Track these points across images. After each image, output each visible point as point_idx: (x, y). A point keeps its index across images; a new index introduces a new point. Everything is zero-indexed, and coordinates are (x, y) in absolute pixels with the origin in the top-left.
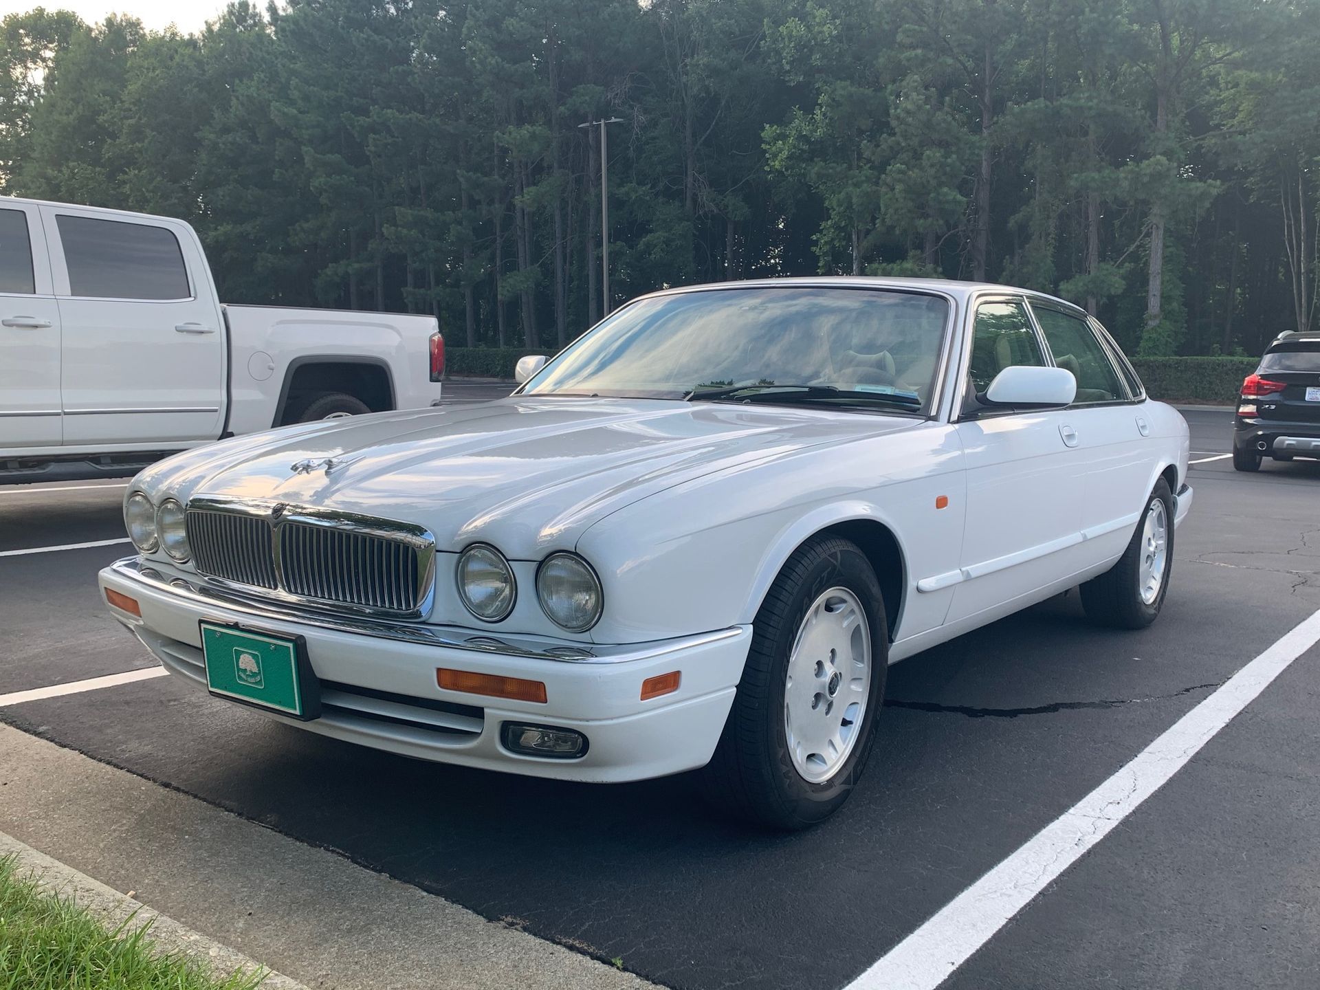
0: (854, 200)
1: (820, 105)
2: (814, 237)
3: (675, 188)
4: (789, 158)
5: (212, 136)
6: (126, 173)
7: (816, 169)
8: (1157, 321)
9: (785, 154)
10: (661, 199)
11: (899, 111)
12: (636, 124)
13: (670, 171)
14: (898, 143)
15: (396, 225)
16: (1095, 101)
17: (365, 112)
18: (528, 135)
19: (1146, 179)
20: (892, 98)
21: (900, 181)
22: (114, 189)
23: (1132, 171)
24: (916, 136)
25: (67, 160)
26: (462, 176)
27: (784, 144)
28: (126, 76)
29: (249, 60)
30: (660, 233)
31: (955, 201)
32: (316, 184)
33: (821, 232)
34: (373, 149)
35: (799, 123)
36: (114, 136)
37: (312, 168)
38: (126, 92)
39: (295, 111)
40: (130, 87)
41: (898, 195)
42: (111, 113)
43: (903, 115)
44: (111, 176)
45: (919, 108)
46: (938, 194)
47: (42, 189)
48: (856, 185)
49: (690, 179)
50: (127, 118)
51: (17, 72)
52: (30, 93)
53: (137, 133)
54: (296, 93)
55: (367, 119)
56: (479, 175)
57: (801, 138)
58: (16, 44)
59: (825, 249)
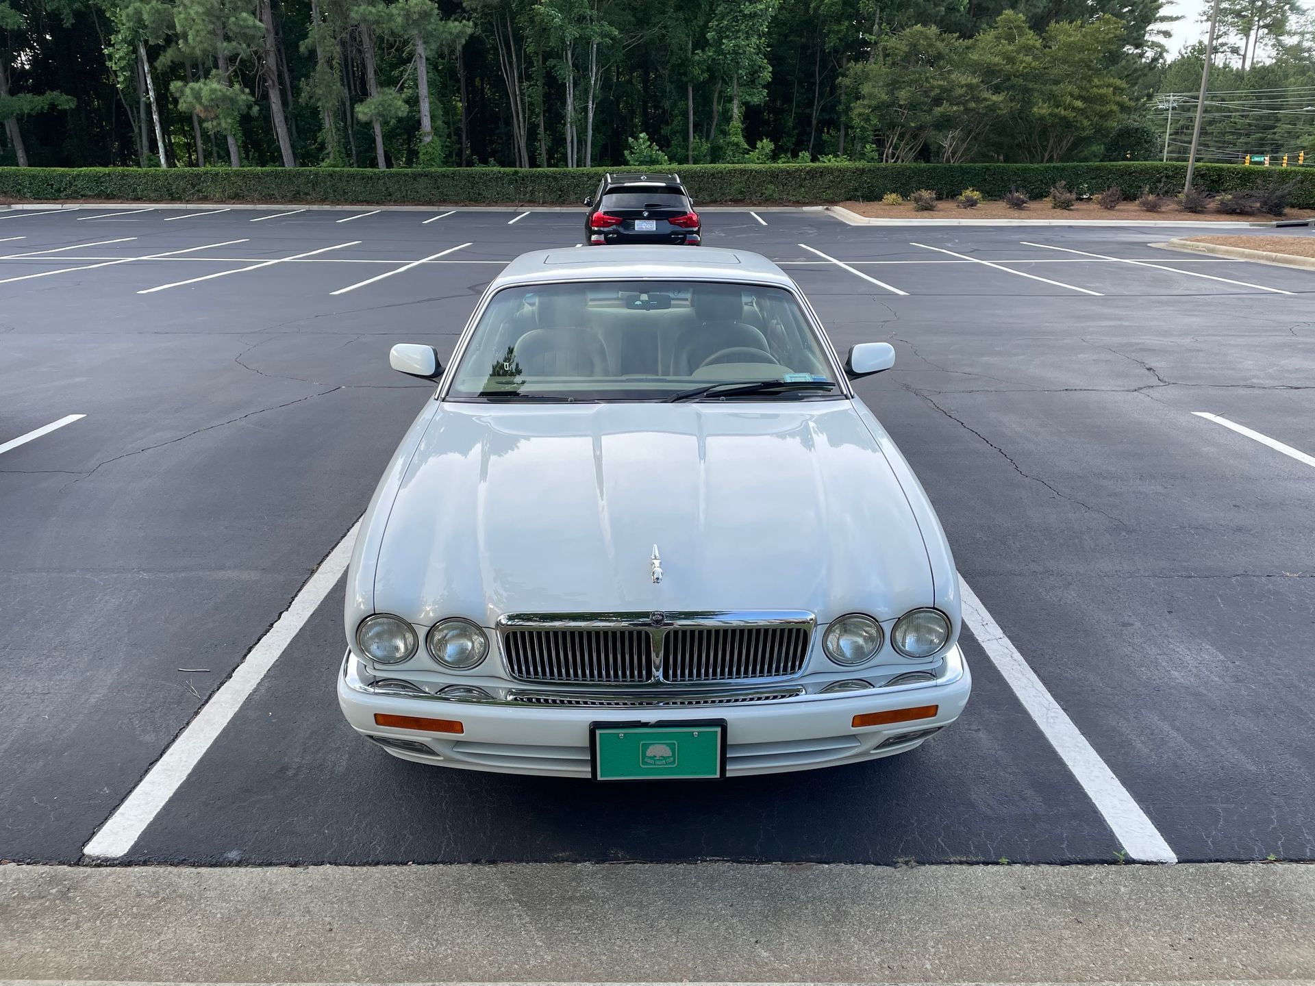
2: (106, 51)
8: (430, 138)
19: (415, 17)
23: (402, 9)
31: (254, 26)
33: (112, 46)
46: (239, 18)
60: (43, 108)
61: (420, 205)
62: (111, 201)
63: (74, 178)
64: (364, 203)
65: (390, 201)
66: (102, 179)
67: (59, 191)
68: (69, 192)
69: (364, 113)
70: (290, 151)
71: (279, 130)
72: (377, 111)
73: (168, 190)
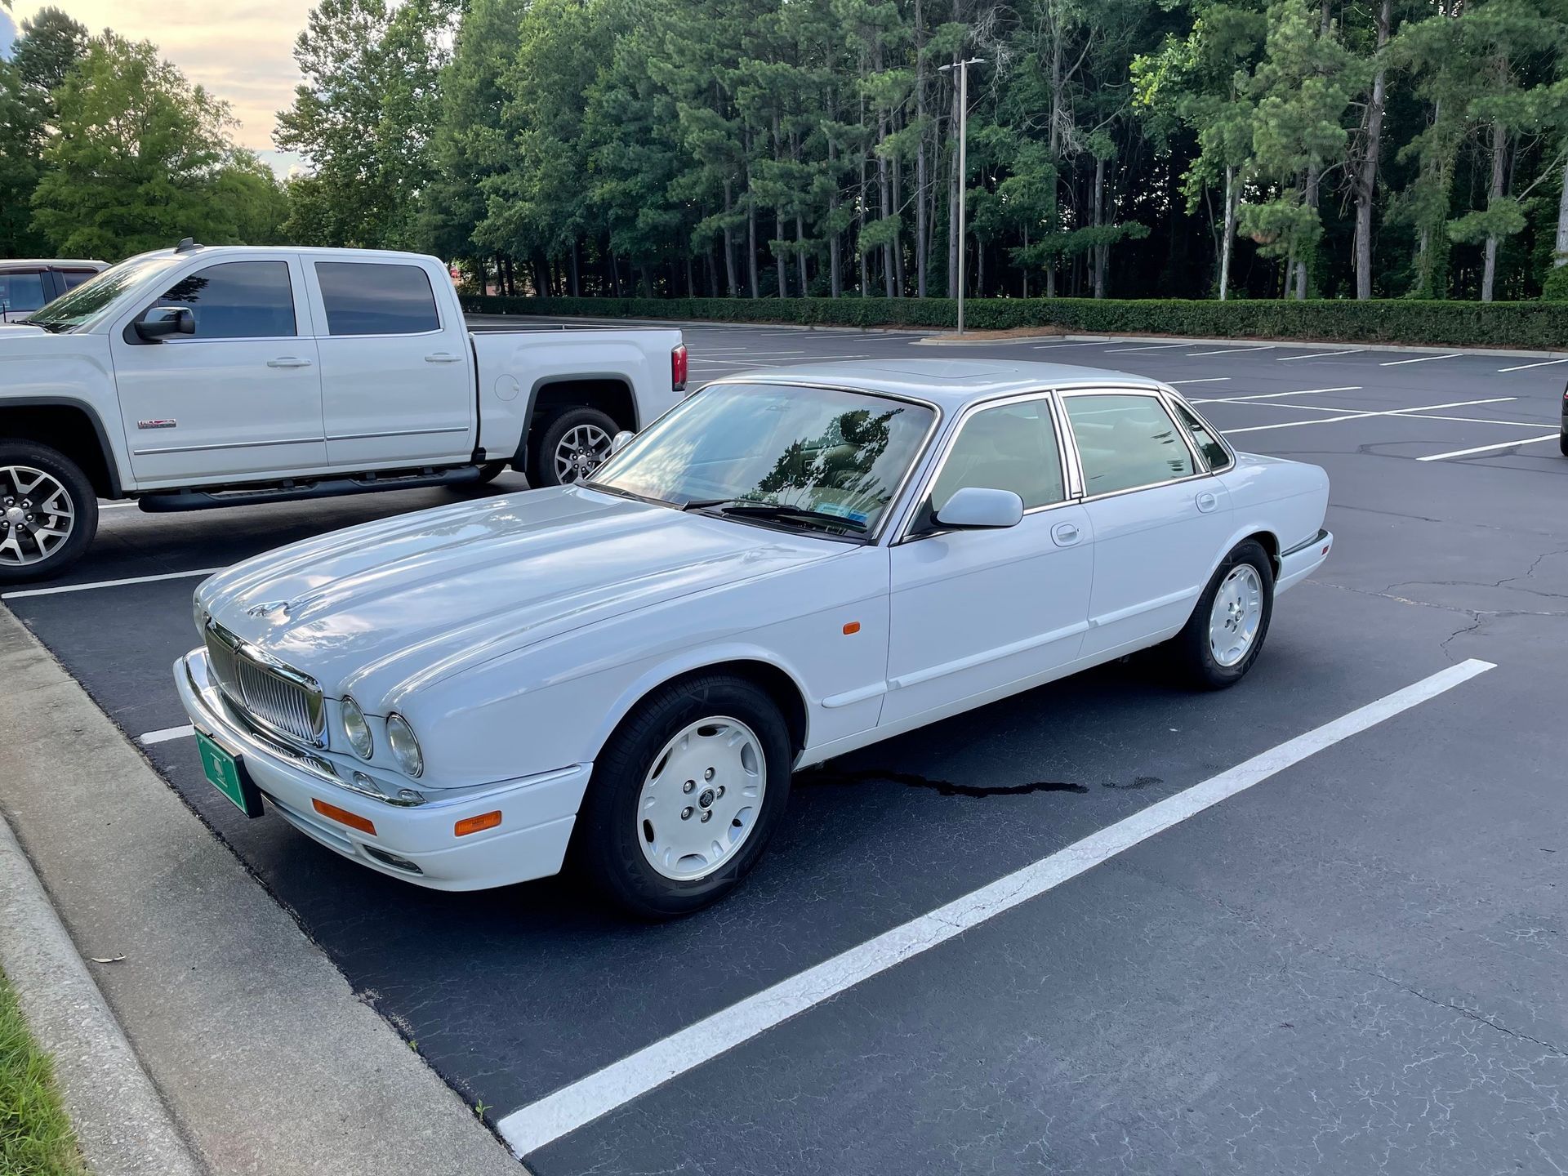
0: (1226, 136)
1: (1195, 31)
2: (1183, 177)
3: (1038, 127)
4: (1160, 91)
5: (597, 95)
6: (521, 134)
7: (1186, 102)
8: (1565, 261)
9: (1155, 88)
10: (1025, 140)
11: (1277, 36)
12: (999, 63)
13: (1035, 109)
14: (1275, 72)
15: (764, 179)
16: (1504, 15)
17: (735, 64)
18: (890, 82)
19: (1556, 104)
20: (1272, 21)
21: (1274, 115)
22: (512, 150)
23: (1540, 95)
24: (1296, 63)
25: (472, 122)
26: (825, 126)
27: (1155, 75)
28: (520, 38)
29: (628, 16)
30: (1020, 176)
31: (1333, 136)
32: (690, 139)
33: (1190, 170)
34: (742, 102)
35: (1171, 53)
36: (510, 98)
37: (686, 124)
38: (520, 53)
39: (670, 66)
40: (523, 48)
41: (1271, 130)
42: (507, 76)
43: (1281, 41)
44: (509, 137)
45: (1300, 33)
46: (1316, 127)
47: (451, 151)
48: (1229, 119)
49: (1055, 118)
50: (521, 79)
51: (428, 37)
52: (441, 57)
53: (531, 94)
54: (671, 47)
55: (736, 71)
56: (842, 123)
57: (1174, 69)
58: (425, 9)
59: (1194, 189)
60: (1116, 238)
61: (1524, 349)
62: (1157, 335)
63: (1127, 311)
64: (1445, 345)
65: (1481, 342)
66: (1153, 312)
67: (1110, 323)
68: (1119, 324)
69: (1457, 231)
70: (1368, 280)
71: (1359, 255)
72: (1479, 227)
73: (1215, 324)
